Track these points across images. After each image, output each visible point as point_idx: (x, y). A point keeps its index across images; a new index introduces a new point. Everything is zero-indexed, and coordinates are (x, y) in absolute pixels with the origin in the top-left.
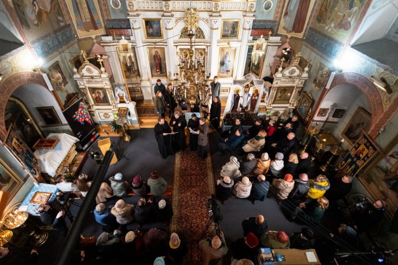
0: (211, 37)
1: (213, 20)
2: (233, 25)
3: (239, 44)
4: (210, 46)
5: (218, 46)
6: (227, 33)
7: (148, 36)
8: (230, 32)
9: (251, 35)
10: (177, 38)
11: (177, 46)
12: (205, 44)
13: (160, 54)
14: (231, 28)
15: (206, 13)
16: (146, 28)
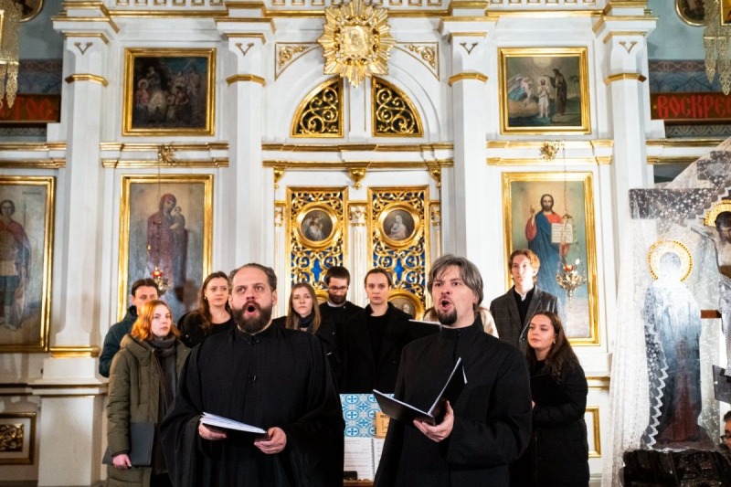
0: (454, 120)
1: (456, 40)
2: (557, 72)
3: (604, 151)
4: (450, 163)
5: (492, 161)
6: (531, 106)
7: (136, 124)
8: (544, 103)
9: (655, 116)
10: (282, 131)
11: (281, 166)
12: (428, 156)
13: (185, 213)
14: (548, 87)
15: (424, 20)
16: (136, 88)
